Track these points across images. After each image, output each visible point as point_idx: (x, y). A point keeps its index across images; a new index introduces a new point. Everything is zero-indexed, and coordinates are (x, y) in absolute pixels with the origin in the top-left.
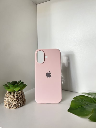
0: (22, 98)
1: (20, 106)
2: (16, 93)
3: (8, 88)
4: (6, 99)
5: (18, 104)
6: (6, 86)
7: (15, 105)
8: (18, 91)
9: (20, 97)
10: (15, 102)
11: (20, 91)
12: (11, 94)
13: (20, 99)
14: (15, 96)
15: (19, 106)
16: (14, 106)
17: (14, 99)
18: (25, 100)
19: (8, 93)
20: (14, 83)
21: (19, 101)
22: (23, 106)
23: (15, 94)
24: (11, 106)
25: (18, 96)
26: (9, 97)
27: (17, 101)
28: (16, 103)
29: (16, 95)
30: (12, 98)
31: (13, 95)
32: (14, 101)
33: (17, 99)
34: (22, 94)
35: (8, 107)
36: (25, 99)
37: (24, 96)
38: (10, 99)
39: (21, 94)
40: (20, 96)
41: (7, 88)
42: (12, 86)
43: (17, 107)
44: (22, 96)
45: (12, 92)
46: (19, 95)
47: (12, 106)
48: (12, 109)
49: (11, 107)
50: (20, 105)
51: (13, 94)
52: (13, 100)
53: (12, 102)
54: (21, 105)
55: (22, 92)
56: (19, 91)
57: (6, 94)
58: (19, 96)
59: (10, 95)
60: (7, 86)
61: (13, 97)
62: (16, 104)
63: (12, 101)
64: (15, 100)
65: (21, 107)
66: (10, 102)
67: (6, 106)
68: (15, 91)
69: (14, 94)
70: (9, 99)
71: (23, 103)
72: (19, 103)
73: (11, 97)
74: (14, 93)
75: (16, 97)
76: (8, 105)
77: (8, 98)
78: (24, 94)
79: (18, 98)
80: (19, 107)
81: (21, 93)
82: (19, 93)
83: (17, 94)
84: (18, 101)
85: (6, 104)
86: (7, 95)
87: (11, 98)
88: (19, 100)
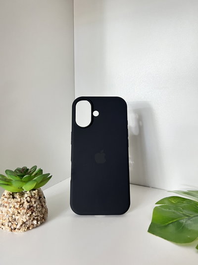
0: (41, 206)
1: (35, 226)
2: (26, 195)
3: (8, 185)
4: (4, 209)
5: (32, 221)
6: (2, 180)
7: (24, 223)
8: (30, 191)
9: (35, 205)
10: (25, 216)
11: (36, 191)
12: (14, 198)
13: (37, 208)
14: (24, 202)
15: (33, 225)
16: (21, 225)
17: (23, 211)
18: (46, 211)
19: (8, 196)
20: (21, 172)
21: (34, 214)
22: (42, 224)
23: (25, 198)
24: (15, 226)
25: (31, 201)
26: (11, 205)
27: (29, 215)
28: (27, 219)
29: (27, 201)
30: (17, 206)
31: (19, 200)
32: (21, 213)
33: (28, 209)
34: (40, 198)
35: (9, 229)
36: (48, 207)
37: (45, 202)
38: (12, 209)
39: (38, 198)
40: (35, 202)
41: (6, 183)
42: (18, 178)
43: (28, 228)
44: (40, 202)
45: (16, 193)
46: (33, 200)
47: (17, 225)
48: (16, 232)
49: (15, 229)
50: (35, 222)
51: (20, 198)
52: (19, 211)
53: (17, 218)
54: (39, 223)
55: (39, 192)
56: (34, 192)
57: (2, 198)
58: (33, 203)
59: (12, 200)
60: (6, 179)
61: (20, 205)
62: (27, 221)
63: (17, 215)
64: (25, 211)
65: (37, 226)
66: (13, 216)
67: (2, 227)
68: (23, 190)
69: (22, 198)
70: (9, 210)
71: (43, 218)
72: (34, 219)
73: (16, 204)
74: (22, 194)
75: (26, 205)
76: (7, 225)
77: (8, 208)
78: (44, 197)
79: (32, 206)
80: (33, 228)
81: (38, 194)
82: (33, 195)
83: (28, 199)
84: (32, 213)
85: (4, 222)
86: (6, 200)
87: (14, 207)
88: (35, 212)
